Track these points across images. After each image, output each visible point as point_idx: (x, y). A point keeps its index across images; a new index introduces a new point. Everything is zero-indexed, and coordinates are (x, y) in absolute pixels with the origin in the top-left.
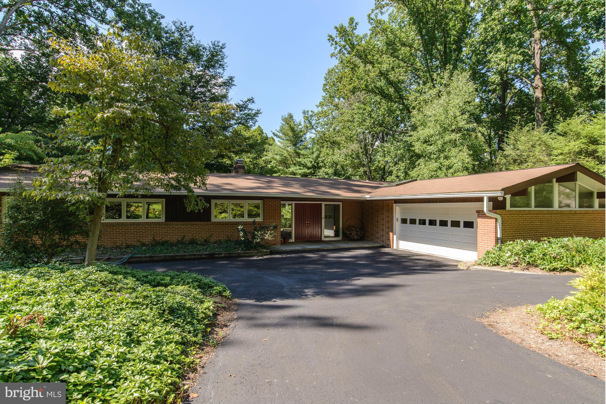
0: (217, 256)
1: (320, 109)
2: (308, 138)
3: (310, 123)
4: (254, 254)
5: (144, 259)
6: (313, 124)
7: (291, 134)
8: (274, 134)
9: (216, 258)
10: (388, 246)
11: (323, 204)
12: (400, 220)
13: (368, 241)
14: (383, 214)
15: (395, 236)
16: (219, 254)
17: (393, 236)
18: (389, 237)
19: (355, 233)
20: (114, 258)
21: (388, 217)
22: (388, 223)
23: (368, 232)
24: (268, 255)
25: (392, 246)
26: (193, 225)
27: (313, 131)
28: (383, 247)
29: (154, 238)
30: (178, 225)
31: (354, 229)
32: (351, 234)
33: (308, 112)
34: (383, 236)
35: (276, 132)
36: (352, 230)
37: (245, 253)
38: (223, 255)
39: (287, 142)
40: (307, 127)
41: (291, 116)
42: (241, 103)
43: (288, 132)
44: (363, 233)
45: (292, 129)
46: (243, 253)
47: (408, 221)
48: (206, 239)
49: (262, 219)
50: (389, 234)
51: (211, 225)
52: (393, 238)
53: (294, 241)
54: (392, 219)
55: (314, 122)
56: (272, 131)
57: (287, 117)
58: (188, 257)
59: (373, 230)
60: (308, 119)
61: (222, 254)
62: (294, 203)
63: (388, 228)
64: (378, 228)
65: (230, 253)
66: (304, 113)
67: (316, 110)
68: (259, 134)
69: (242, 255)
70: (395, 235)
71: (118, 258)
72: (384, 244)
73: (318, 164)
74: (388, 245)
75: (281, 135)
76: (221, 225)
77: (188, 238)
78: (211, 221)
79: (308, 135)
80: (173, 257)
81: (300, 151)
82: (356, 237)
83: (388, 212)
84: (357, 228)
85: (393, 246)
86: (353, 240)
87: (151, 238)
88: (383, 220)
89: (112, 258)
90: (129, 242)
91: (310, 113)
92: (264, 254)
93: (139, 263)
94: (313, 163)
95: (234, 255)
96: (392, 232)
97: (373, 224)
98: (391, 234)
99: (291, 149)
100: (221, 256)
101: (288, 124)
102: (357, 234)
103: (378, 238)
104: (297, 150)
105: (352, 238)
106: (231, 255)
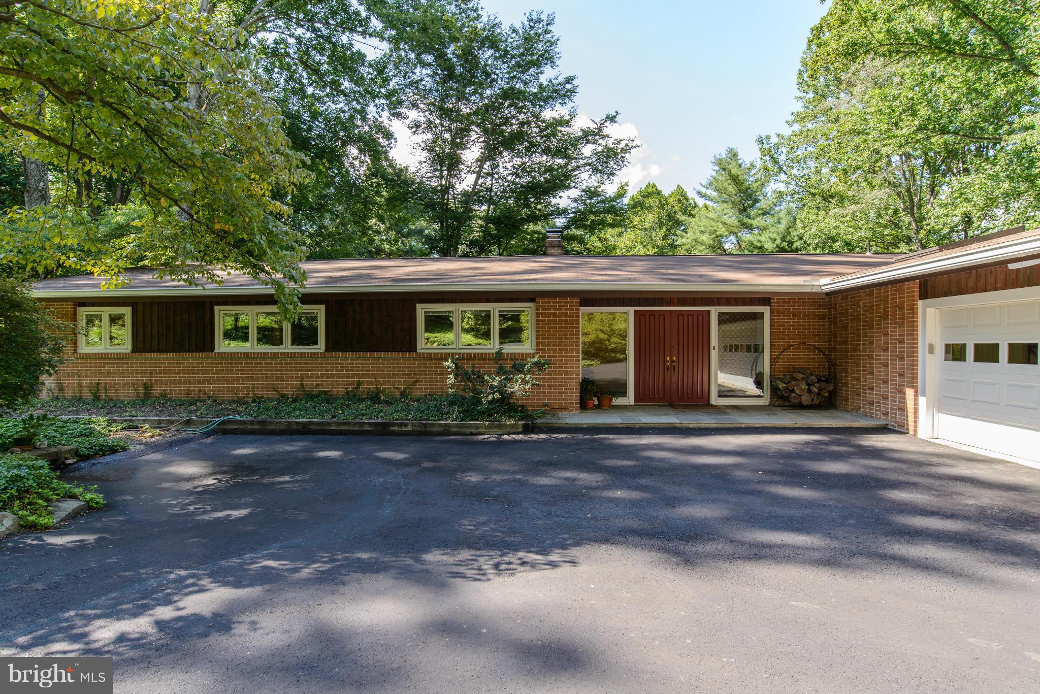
0: (396, 428)
1: (796, 127)
2: (769, 194)
3: (775, 161)
4: (483, 430)
5: (249, 427)
6: (781, 163)
7: (731, 189)
8: (699, 193)
9: (394, 433)
10: (900, 429)
11: (715, 311)
12: (940, 350)
13: (846, 411)
14: (886, 334)
15: (922, 400)
16: (401, 425)
17: (916, 400)
18: (905, 403)
19: (804, 387)
20: (198, 421)
21: (901, 342)
22: (902, 359)
23: (847, 386)
24: (518, 433)
25: (911, 428)
26: (378, 359)
27: (783, 177)
28: (884, 430)
29: (302, 384)
30: (346, 359)
31: (800, 376)
32: (793, 391)
33: (768, 138)
34: (886, 398)
35: (703, 190)
36: (795, 379)
37: (463, 426)
38: (409, 428)
39: (725, 205)
40: (766, 169)
41: (734, 155)
42: (593, 126)
43: (726, 184)
44: (831, 387)
45: (735, 179)
46: (457, 426)
47: (970, 353)
48: (405, 391)
49: (534, 347)
50: (904, 393)
51: (415, 359)
52: (916, 404)
53: (633, 403)
54: (914, 345)
55: (782, 158)
56: (695, 189)
57: (724, 156)
58: (334, 428)
59: (858, 379)
60: (770, 153)
61: (406, 425)
62: (632, 310)
63: (902, 375)
64: (872, 373)
65: (425, 425)
66: (760, 141)
67: (787, 131)
68: (679, 201)
69: (455, 430)
70: (924, 395)
71: (205, 421)
72: (889, 421)
73: (791, 243)
74: (902, 426)
75: (709, 192)
76: (435, 359)
77: (368, 386)
78: (416, 351)
79: (772, 187)
80: (304, 425)
81: (750, 221)
82: (806, 399)
83: (901, 325)
84: (811, 374)
85: (915, 431)
86: (800, 407)
87: (297, 384)
88: (886, 350)
89: (194, 421)
90: (260, 392)
91: (774, 140)
92: (508, 430)
93: (241, 434)
94: (778, 241)
95: (435, 429)
96: (914, 385)
97: (858, 365)
98: (909, 393)
99: (731, 217)
100: (404, 429)
101: (724, 169)
102: (809, 391)
103: (872, 404)
104: (746, 220)
105: (796, 401)
106: (428, 429)
